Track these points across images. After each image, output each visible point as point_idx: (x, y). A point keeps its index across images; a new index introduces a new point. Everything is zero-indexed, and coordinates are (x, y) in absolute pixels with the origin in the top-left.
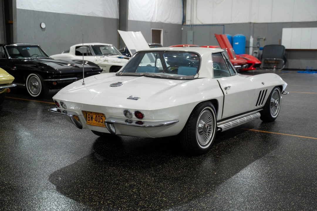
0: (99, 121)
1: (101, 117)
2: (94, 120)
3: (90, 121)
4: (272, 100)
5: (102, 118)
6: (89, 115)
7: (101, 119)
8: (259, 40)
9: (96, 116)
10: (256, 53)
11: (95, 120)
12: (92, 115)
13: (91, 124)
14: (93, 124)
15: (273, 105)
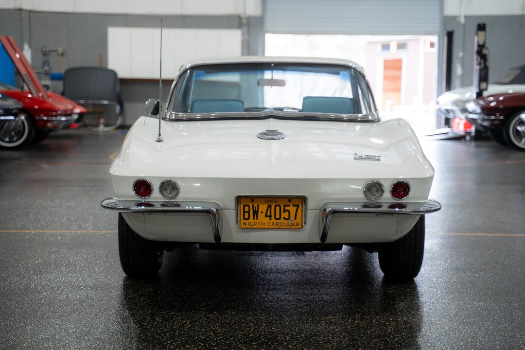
0: (278, 216)
1: (285, 206)
2: (261, 216)
3: (251, 220)
5: (287, 208)
6: (244, 206)
7: (285, 211)
8: (45, 54)
9: (270, 206)
11: (266, 216)
12: (256, 205)
13: (255, 227)
14: (261, 227)
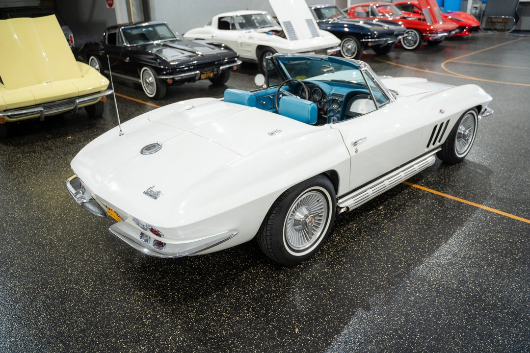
4: (461, 129)
10: (476, 8)
15: (461, 137)
